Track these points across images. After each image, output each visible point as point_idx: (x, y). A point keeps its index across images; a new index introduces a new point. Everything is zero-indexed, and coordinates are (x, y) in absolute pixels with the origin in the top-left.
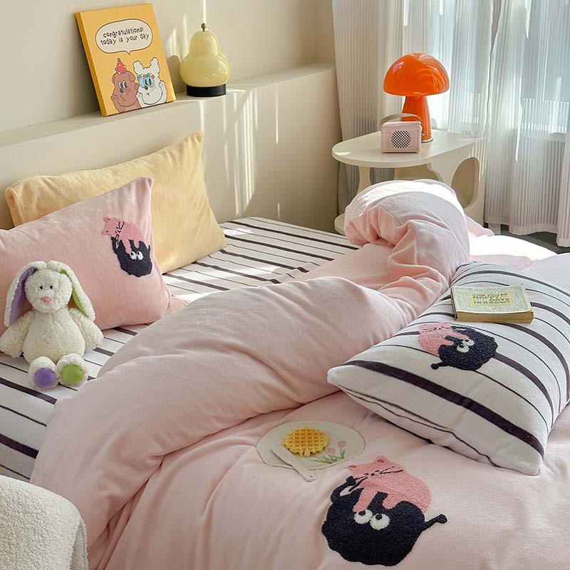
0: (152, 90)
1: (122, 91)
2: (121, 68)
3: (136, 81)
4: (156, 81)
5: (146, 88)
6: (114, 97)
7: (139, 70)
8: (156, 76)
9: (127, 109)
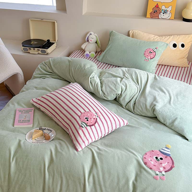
0: (165, 15)
1: (154, 12)
2: (157, 6)
3: (161, 11)
4: (169, 12)
5: (164, 13)
6: (151, 13)
7: (163, 8)
8: (169, 11)
9: (154, 18)
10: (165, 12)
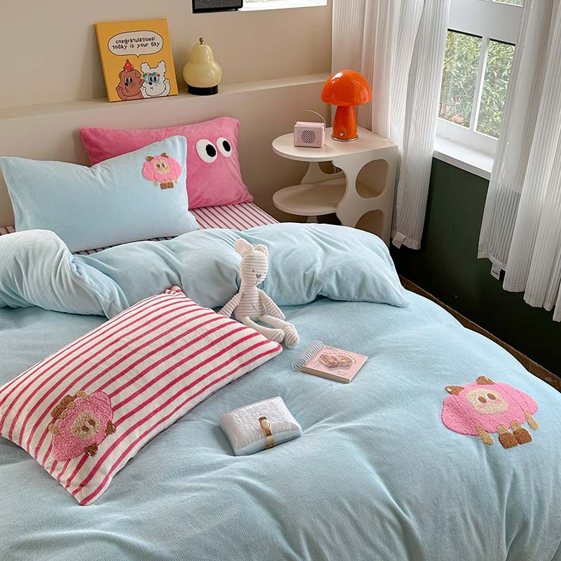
3: (142, 78)
10: (153, 78)
